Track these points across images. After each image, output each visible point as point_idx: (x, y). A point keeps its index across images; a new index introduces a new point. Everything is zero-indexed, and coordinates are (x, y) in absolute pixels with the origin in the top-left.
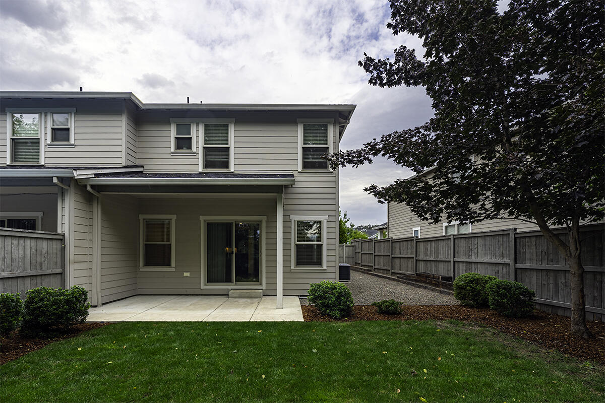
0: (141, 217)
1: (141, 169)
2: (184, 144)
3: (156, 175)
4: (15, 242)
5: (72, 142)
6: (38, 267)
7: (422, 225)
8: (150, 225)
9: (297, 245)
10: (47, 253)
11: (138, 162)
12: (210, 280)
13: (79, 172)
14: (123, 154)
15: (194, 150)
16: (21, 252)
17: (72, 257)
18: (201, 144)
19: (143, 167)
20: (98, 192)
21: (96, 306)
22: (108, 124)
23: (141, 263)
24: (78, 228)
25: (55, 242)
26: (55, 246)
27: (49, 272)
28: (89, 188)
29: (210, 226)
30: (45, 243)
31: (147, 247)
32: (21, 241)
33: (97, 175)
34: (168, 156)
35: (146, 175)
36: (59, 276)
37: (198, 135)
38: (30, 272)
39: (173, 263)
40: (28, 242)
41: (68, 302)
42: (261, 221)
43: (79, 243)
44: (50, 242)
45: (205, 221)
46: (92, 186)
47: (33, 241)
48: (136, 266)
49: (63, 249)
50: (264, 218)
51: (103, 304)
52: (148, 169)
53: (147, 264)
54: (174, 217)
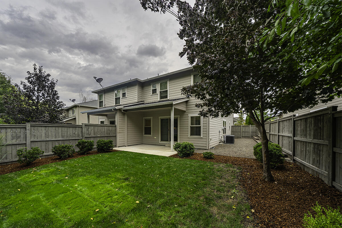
0: (144, 118)
1: (144, 102)
2: (154, 91)
3: (148, 103)
4: (102, 127)
5: (126, 97)
6: (109, 134)
7: (299, 113)
8: (146, 120)
9: (191, 127)
10: (111, 130)
11: (143, 100)
12: (162, 140)
13: (117, 107)
14: (137, 98)
15: (157, 93)
16: (104, 130)
17: (118, 131)
18: (159, 91)
19: (144, 101)
20: (126, 112)
21: (126, 146)
22: (132, 90)
23: (144, 134)
24: (120, 123)
25: (114, 127)
26: (114, 128)
27: (112, 135)
28: (122, 111)
29: (162, 120)
30: (111, 128)
31: (145, 128)
32: (104, 127)
33: (124, 107)
34: (150, 97)
35: (145, 104)
36: (115, 137)
37: (158, 87)
38: (106, 135)
39: (152, 134)
40: (106, 127)
41: (105, 143)
42: (178, 117)
43: (120, 127)
44: (112, 127)
45: (160, 118)
46: (123, 110)
47: (107, 127)
48: (143, 134)
49: (116, 129)
50: (179, 116)
51: (128, 146)
52: (146, 102)
53: (145, 134)
54: (152, 118)
